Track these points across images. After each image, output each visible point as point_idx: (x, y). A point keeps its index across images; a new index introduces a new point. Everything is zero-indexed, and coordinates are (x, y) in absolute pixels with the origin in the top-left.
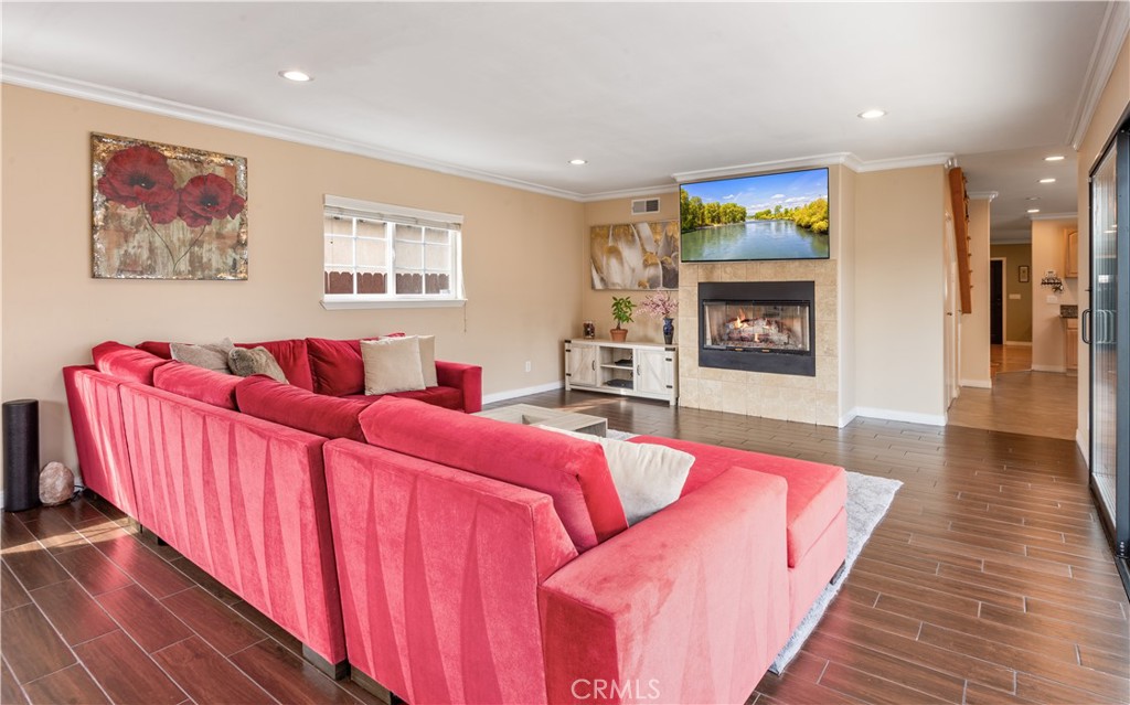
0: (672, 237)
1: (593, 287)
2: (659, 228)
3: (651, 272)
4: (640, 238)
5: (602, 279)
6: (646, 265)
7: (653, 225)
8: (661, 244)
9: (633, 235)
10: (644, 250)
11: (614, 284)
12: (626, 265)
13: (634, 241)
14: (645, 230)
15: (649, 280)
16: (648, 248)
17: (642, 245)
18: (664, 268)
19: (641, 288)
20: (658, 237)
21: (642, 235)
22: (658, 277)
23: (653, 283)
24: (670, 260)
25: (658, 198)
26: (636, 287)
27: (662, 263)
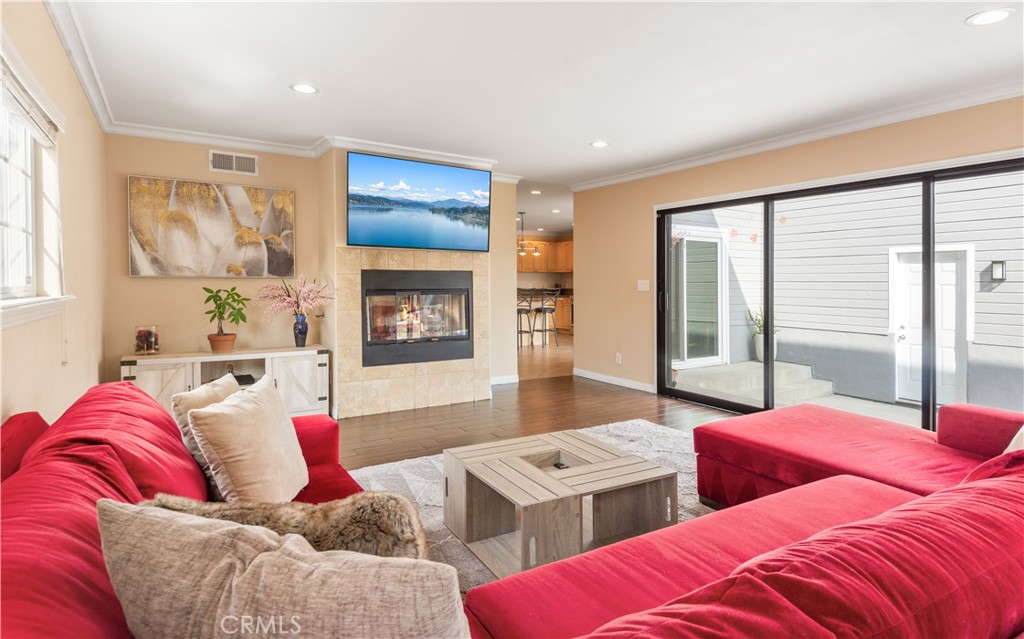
0: (282, 210)
1: (133, 271)
2: (261, 196)
3: (248, 253)
4: (229, 205)
5: (155, 261)
6: (240, 243)
7: (252, 191)
8: (265, 217)
9: (216, 200)
10: (237, 223)
11: (179, 268)
12: (203, 240)
13: (217, 208)
14: (239, 196)
15: (246, 264)
16: (244, 221)
17: (233, 216)
18: (269, 249)
19: (231, 275)
20: (260, 208)
21: (233, 201)
22: (260, 261)
23: (252, 270)
24: (278, 240)
25: (256, 157)
26: (224, 274)
27: (267, 242)
